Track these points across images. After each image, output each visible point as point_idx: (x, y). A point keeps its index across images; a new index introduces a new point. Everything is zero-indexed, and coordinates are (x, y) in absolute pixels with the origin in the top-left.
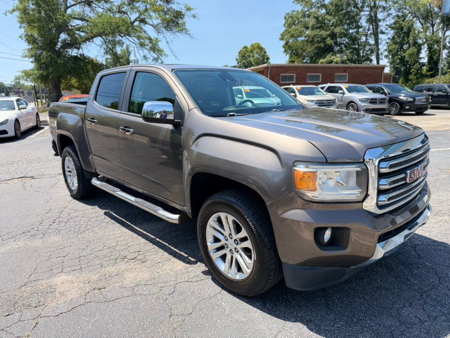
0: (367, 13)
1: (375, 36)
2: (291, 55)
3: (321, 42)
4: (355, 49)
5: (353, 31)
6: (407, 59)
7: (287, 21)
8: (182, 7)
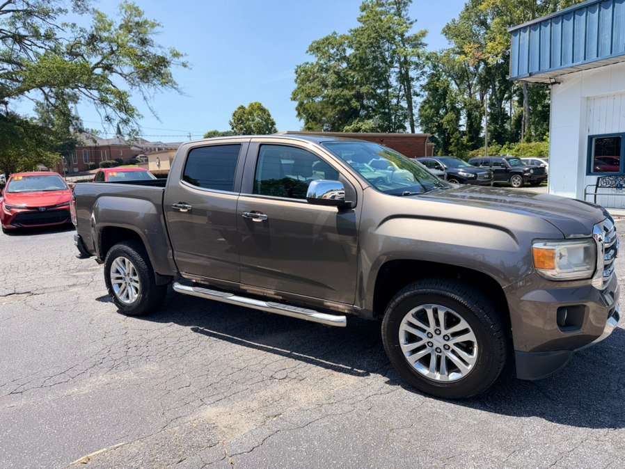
0: (397, 70)
1: (408, 99)
2: (307, 119)
3: (344, 104)
4: (384, 113)
5: (381, 91)
6: (445, 126)
7: (299, 76)
8: (168, 51)
